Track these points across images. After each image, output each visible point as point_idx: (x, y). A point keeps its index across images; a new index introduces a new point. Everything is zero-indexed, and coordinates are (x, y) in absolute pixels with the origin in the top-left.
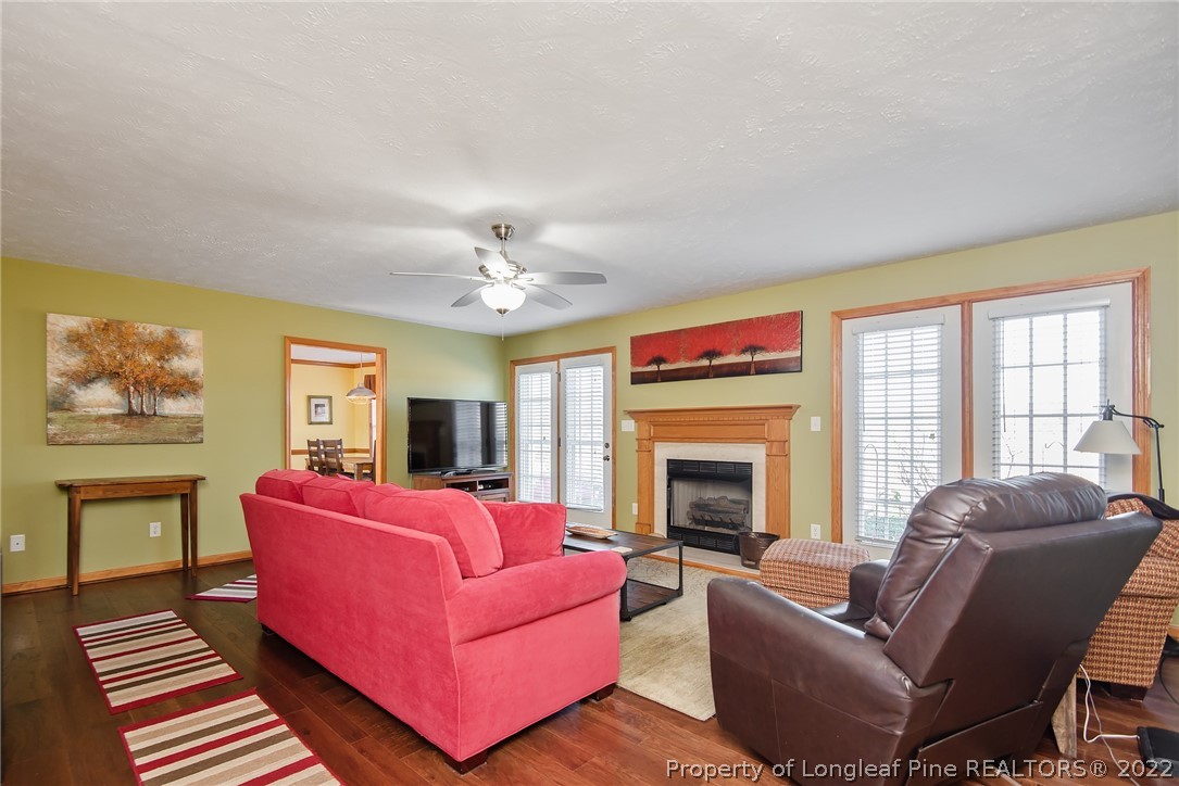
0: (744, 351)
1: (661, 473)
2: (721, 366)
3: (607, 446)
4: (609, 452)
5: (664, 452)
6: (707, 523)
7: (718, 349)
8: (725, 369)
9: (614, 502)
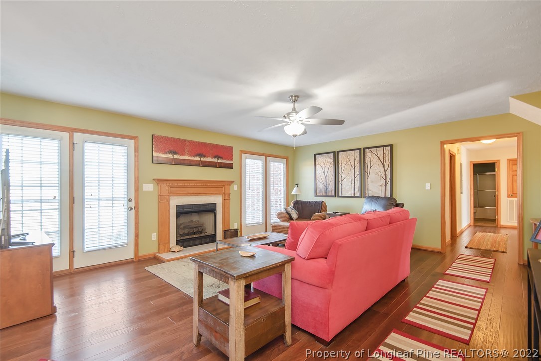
0: (215, 157)
1: (173, 212)
2: (205, 161)
3: (130, 200)
4: (132, 205)
5: (175, 202)
6: (195, 233)
7: (204, 153)
8: (207, 163)
9: (137, 236)
